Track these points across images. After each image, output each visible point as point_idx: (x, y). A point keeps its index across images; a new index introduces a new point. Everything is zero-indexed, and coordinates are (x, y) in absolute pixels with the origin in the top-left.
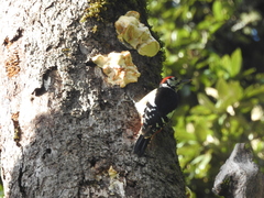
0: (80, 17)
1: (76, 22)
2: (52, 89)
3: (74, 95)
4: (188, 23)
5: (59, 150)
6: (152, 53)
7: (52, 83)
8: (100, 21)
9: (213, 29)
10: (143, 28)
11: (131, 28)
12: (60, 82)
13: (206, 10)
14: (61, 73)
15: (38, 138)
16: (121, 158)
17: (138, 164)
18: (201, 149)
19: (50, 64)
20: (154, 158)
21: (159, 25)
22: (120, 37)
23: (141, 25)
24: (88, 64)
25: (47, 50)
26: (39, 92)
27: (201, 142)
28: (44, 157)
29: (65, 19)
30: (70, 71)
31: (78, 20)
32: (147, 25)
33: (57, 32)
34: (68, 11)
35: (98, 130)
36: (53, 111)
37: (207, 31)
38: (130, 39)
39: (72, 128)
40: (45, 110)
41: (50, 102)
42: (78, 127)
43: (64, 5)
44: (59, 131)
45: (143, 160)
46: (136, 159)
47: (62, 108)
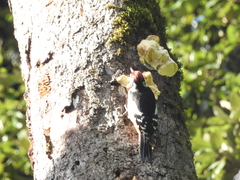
0: (105, 41)
1: (101, 46)
2: (80, 106)
3: (100, 111)
4: (205, 45)
5: (87, 162)
6: (171, 74)
7: (81, 102)
8: (124, 45)
9: (227, 50)
10: (162, 51)
11: (151, 51)
12: (87, 100)
13: (221, 33)
14: (89, 92)
15: (68, 151)
16: (143, 169)
17: (159, 175)
18: (216, 156)
19: (78, 85)
20: (174, 169)
21: (178, 47)
22: (142, 59)
23: (161, 48)
24: (112, 84)
25: (76, 71)
26: (69, 109)
27: (216, 150)
28: (73, 169)
29: (92, 43)
30: (97, 90)
31: (103, 44)
32: (166, 48)
33: (84, 55)
34: (94, 36)
35: (122, 144)
36: (81, 127)
37: (222, 52)
38: (151, 61)
39: (99, 142)
40: (74, 126)
41: (78, 118)
42: (104, 141)
43: (90, 31)
44: (87, 145)
45: (163, 171)
46: (157, 170)
47: (89, 124)
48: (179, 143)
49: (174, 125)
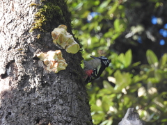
0: (29, 29)
1: (26, 32)
2: (12, 74)
3: (25, 78)
4: (98, 33)
5: (17, 113)
6: (74, 52)
7: (12, 71)
8: (42, 31)
9: (114, 37)
10: (69, 36)
11: (61, 36)
12: (17, 70)
13: (109, 24)
14: (17, 65)
15: (3, 105)
16: (55, 118)
17: (67, 122)
18: (106, 116)
19: (10, 59)
20: (77, 118)
21: (80, 35)
22: (55, 42)
23: (68, 34)
24: (34, 58)
25: (9, 50)
26: (4, 76)
28: (7, 118)
29: (20, 30)
30: (23, 63)
31: (28, 31)
32: (71, 34)
33: (14, 39)
34: (22, 25)
35: (41, 100)
36: (12, 89)
38: (61, 42)
39: (25, 99)
40: (7, 87)
41: (10, 83)
42: (28, 98)
43: (19, 22)
44: (16, 101)
45: (70, 119)
46: (65, 118)
47: (18, 86)
48: (81, 100)
49: (77, 87)
